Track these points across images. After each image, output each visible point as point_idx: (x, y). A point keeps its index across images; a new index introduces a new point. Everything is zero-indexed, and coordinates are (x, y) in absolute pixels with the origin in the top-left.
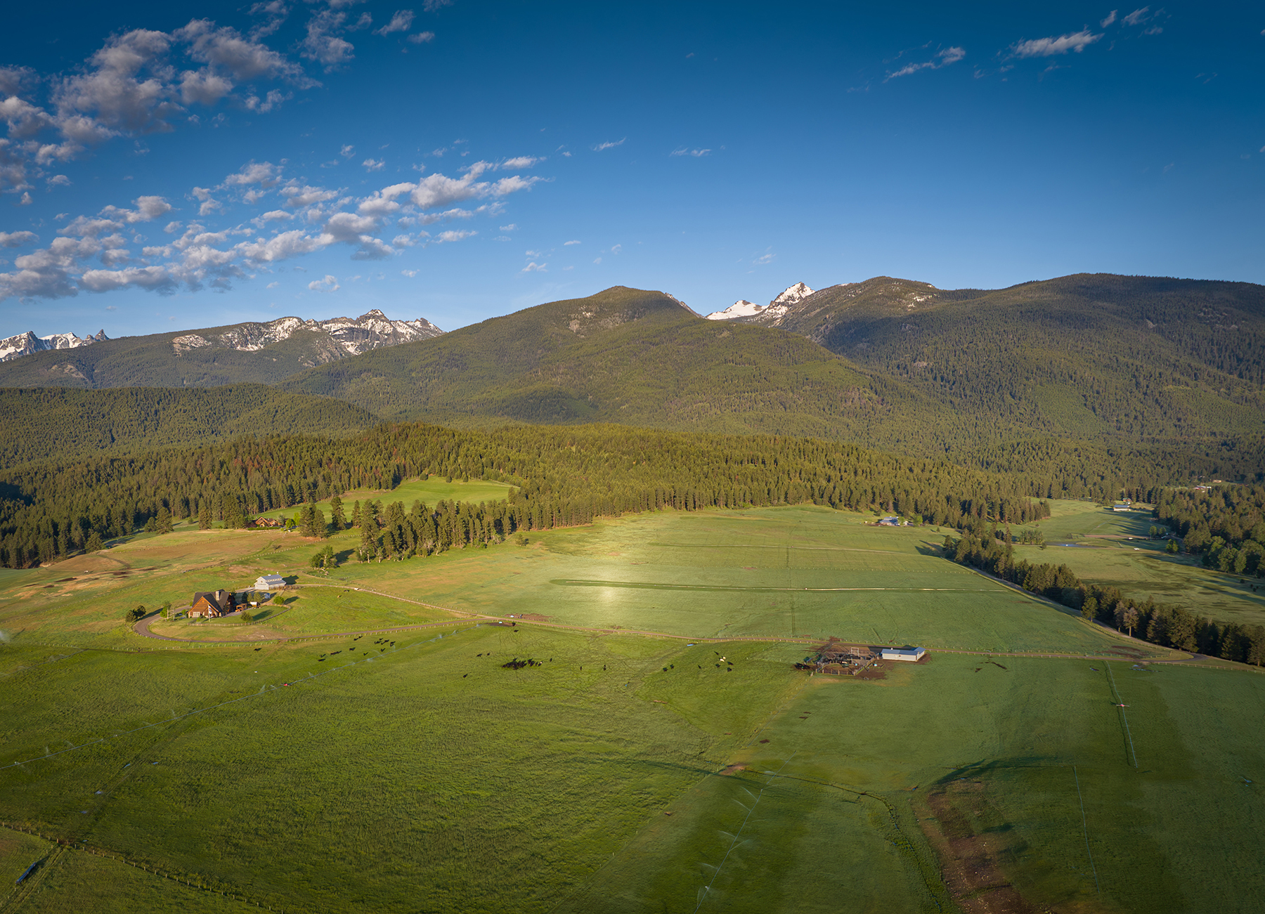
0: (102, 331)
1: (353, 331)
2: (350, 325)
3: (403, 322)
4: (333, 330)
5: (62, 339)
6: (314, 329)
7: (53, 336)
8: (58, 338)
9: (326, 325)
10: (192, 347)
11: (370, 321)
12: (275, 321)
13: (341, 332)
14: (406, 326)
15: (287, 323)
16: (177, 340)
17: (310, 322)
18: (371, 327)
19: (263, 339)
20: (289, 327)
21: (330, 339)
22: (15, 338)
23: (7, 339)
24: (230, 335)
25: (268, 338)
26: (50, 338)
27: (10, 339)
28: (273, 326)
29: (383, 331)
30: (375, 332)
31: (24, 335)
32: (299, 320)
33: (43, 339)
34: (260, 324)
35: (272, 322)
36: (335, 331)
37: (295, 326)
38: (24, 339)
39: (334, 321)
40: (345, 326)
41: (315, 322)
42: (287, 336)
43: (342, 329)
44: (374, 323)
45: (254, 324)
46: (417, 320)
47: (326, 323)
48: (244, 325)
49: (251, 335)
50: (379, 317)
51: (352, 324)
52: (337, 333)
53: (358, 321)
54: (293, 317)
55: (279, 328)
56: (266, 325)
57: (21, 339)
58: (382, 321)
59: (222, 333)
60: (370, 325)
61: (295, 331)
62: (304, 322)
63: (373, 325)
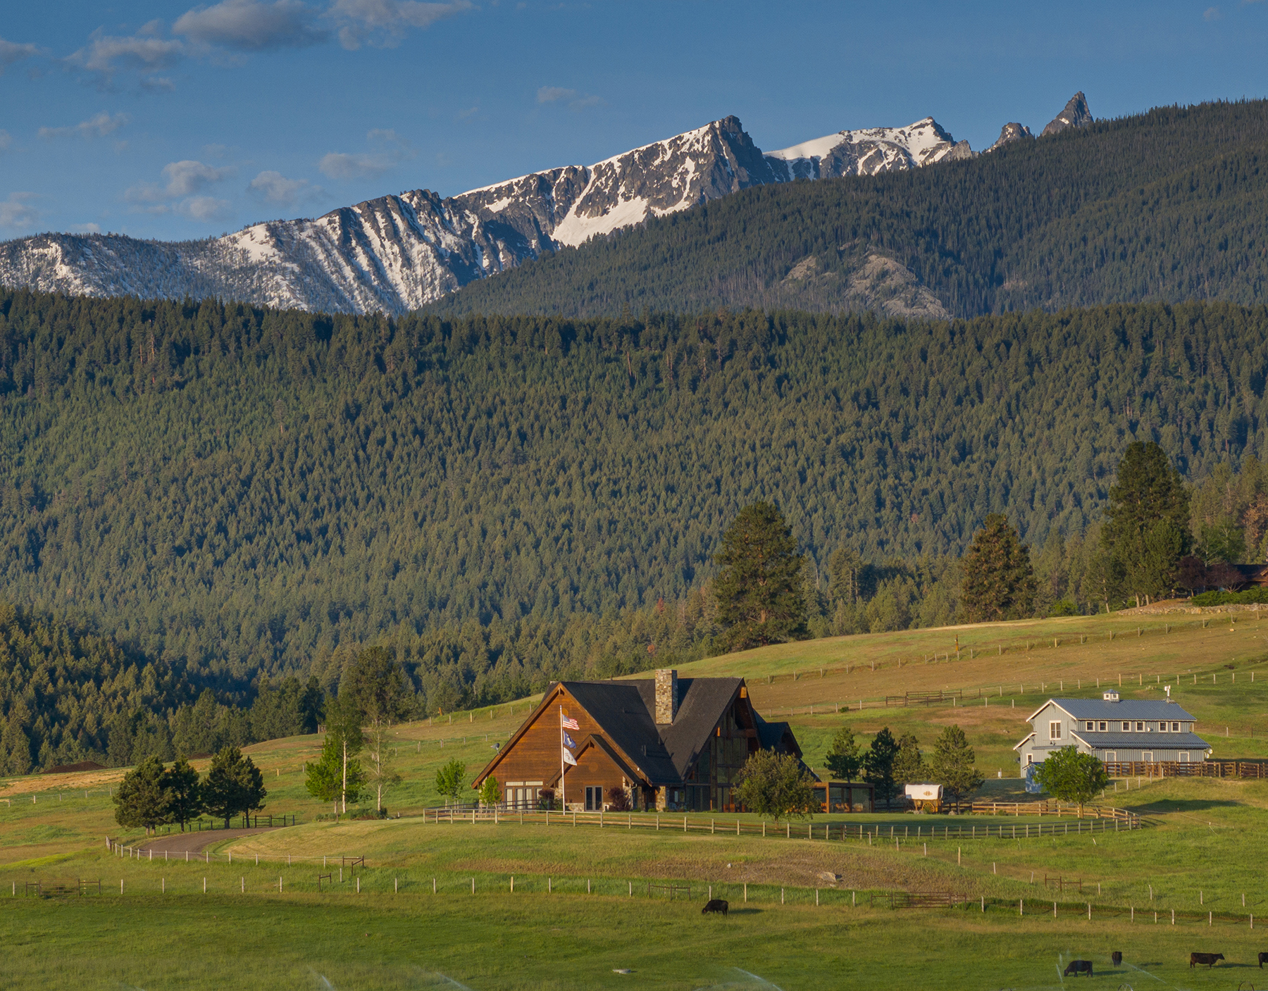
0: (1080, 105)
5: (880, 155)
7: (835, 140)
8: (864, 146)
22: (653, 153)
23: (614, 160)
26: (818, 148)
27: (625, 161)
31: (697, 136)
33: (790, 154)
38: (695, 156)
57: (678, 159)
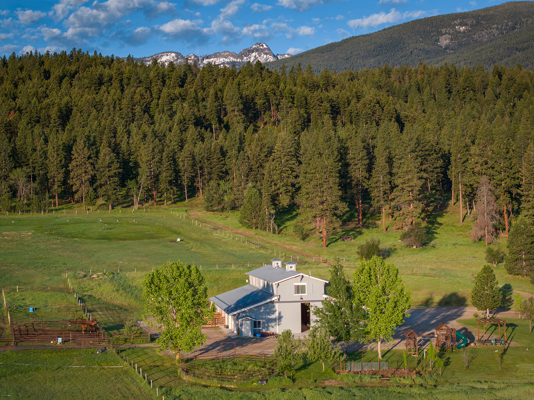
2: (232, 59)
9: (207, 60)
11: (254, 54)
12: (151, 56)
15: (165, 58)
17: (191, 57)
18: (255, 60)
32: (178, 54)
34: (137, 59)
35: (148, 58)
37: (172, 60)
39: (216, 55)
40: (227, 60)
41: (195, 57)
43: (223, 63)
44: (257, 56)
47: (208, 57)
50: (263, 50)
51: (234, 57)
53: (240, 56)
54: (171, 52)
58: (266, 54)
60: (252, 59)
62: (183, 57)
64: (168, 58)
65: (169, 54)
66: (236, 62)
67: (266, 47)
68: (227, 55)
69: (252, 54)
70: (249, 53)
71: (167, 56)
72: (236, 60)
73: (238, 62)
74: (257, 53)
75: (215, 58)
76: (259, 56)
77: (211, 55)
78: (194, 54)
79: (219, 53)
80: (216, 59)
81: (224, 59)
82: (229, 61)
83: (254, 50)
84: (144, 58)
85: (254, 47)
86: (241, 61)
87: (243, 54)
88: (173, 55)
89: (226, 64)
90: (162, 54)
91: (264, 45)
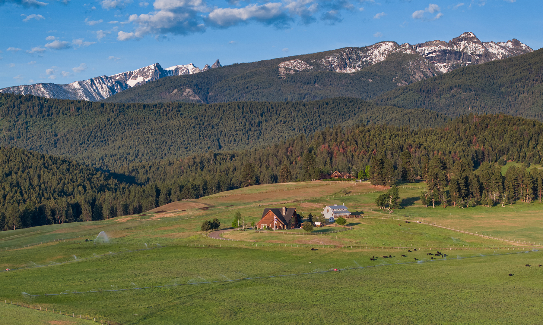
0: (218, 61)
1: (446, 53)
2: (443, 47)
3: (495, 43)
4: (426, 52)
5: (183, 70)
6: (408, 52)
7: (176, 67)
8: (180, 68)
9: (420, 48)
10: (295, 71)
11: (463, 43)
12: (372, 46)
13: (434, 54)
14: (497, 47)
15: (383, 47)
16: (282, 65)
17: (405, 46)
18: (464, 49)
19: (360, 63)
20: (385, 50)
21: (424, 61)
22: (144, 69)
23: (137, 70)
24: (330, 59)
25: (366, 61)
26: (173, 68)
27: (139, 70)
28: (370, 50)
29: (475, 52)
30: (467, 53)
31: (152, 66)
32: (395, 43)
33: (168, 69)
34: (358, 48)
35: (369, 47)
36: (428, 54)
37: (391, 50)
38: (151, 69)
39: (427, 44)
40: (438, 48)
41: (410, 45)
42: (383, 59)
43: (435, 51)
44: (466, 44)
45: (353, 48)
46: (509, 41)
47: (420, 46)
48: (343, 50)
49: (349, 59)
50: (471, 39)
51: (445, 46)
52: (431, 55)
53: (451, 44)
54: (389, 42)
55: (376, 52)
56: (364, 50)
57: (148, 70)
58: (475, 42)
59: (322, 58)
60: (462, 47)
61: (391, 55)
62: (399, 46)
63: (465, 47)
64: (387, 47)
65: (387, 43)
66: (447, 50)
67: (473, 36)
68: (438, 43)
69: (462, 43)
70: (458, 42)
71: (386, 45)
72: (446, 49)
73: (449, 50)
74: (466, 42)
75: (426, 46)
76: (469, 44)
77: (423, 44)
78: (408, 43)
79: (430, 41)
80: (428, 47)
81: (435, 47)
82: (440, 49)
83: (463, 39)
84: (366, 47)
85: (462, 36)
86: (451, 49)
87: (453, 43)
88: (391, 44)
89: (437, 52)
90: (381, 44)
91: (471, 33)
